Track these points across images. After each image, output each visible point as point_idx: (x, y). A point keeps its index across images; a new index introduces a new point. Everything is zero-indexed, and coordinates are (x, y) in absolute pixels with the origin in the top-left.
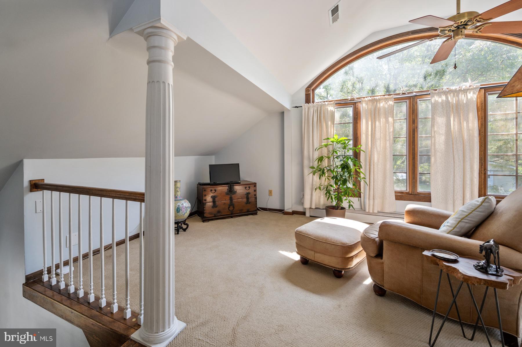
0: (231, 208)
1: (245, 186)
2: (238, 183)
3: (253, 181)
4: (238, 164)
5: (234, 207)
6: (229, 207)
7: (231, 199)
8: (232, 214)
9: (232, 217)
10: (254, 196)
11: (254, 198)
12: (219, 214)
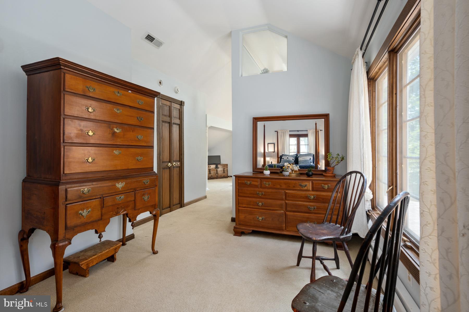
0: (217, 175)
1: (223, 165)
2: (220, 164)
3: (226, 164)
4: (220, 156)
5: (218, 174)
6: (216, 174)
7: (217, 171)
8: (217, 177)
9: (217, 179)
10: (226, 170)
11: (226, 171)
12: (212, 177)
